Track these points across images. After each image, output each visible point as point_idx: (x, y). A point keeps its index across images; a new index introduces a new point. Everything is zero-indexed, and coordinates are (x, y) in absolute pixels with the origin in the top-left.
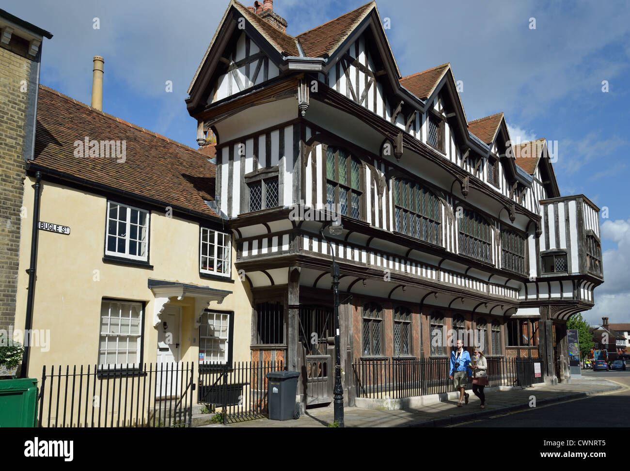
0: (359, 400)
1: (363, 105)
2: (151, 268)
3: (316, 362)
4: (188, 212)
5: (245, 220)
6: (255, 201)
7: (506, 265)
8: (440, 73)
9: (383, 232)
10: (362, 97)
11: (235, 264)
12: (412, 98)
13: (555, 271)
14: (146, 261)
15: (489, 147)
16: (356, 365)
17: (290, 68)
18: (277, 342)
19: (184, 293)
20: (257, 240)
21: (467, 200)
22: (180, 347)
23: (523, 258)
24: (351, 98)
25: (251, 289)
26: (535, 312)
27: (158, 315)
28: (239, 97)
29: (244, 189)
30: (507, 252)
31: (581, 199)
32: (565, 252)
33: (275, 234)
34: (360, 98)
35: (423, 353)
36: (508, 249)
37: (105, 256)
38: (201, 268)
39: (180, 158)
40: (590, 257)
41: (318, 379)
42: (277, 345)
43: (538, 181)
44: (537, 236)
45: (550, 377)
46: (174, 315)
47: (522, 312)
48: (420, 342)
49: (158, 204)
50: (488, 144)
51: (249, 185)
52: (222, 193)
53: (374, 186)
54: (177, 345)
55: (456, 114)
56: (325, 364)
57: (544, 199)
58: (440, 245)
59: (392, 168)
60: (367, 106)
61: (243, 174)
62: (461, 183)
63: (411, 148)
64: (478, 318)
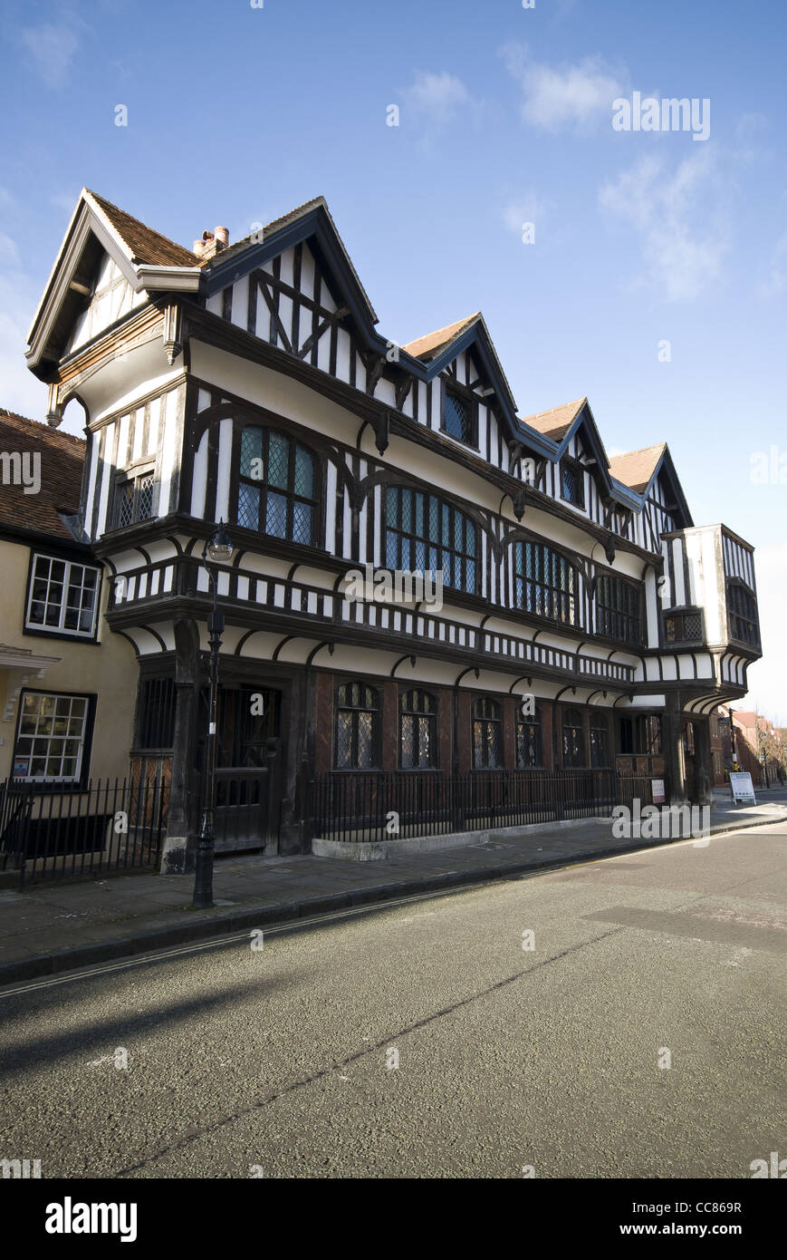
0: (318, 843)
1: (307, 360)
3: (236, 779)
5: (111, 544)
6: (127, 513)
7: (604, 628)
10: (304, 347)
13: (684, 639)
15: (561, 445)
17: (143, 283)
18: (163, 746)
20: (135, 577)
23: (638, 620)
24: (282, 348)
25: (137, 658)
26: (658, 700)
29: (113, 493)
30: (608, 610)
32: (699, 611)
33: (156, 566)
34: (300, 348)
35: (458, 764)
36: (610, 605)
38: (28, 620)
40: (737, 618)
42: (163, 750)
43: (657, 506)
44: (659, 587)
47: (641, 701)
50: (560, 442)
51: (122, 487)
52: (88, 502)
53: (343, 493)
56: (256, 783)
57: (668, 530)
58: (477, 594)
60: (315, 362)
61: (115, 471)
62: (514, 498)
64: (565, 709)
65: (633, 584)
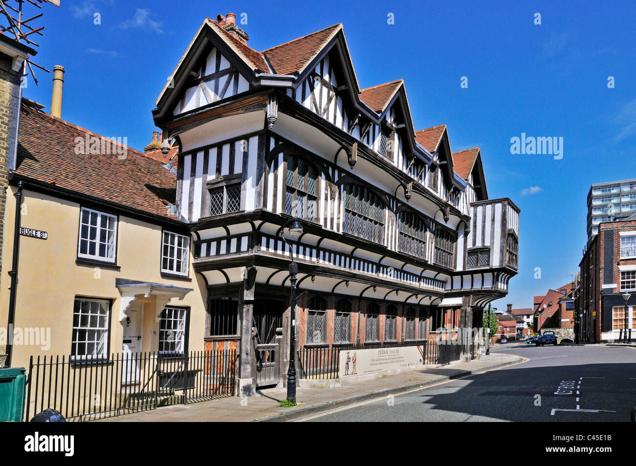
0: (302, 381)
1: (325, 117)
2: (118, 268)
3: (265, 350)
4: (153, 217)
5: (205, 224)
6: (216, 206)
7: (437, 261)
8: (394, 88)
9: (334, 233)
10: (324, 110)
11: (193, 264)
12: (369, 111)
13: (479, 265)
14: (114, 262)
15: (432, 155)
16: (301, 352)
17: (261, 84)
18: (230, 334)
19: (151, 291)
20: (216, 242)
21: (409, 203)
22: (141, 339)
23: (452, 254)
24: (314, 111)
25: (206, 287)
26: (458, 301)
27: (124, 311)
28: (207, 109)
29: (206, 194)
30: (439, 249)
31: (506, 201)
32: (489, 248)
33: (234, 236)
34: (322, 111)
36: (440, 246)
37: (78, 258)
38: (162, 268)
39: (138, 164)
40: (510, 252)
41: (266, 365)
42: (230, 336)
43: (470, 186)
44: (466, 234)
45: (465, 356)
46: (136, 311)
47: (447, 302)
48: (357, 331)
49: (127, 209)
50: (432, 153)
51: (211, 191)
52: (183, 198)
53: (328, 191)
54: (139, 337)
55: (406, 125)
56: (273, 352)
57: (475, 201)
58: (382, 244)
59: (345, 174)
60: (328, 118)
61: (205, 182)
62: (405, 188)
63: (364, 156)
64: (408, 307)
65: (452, 233)
